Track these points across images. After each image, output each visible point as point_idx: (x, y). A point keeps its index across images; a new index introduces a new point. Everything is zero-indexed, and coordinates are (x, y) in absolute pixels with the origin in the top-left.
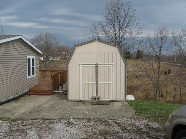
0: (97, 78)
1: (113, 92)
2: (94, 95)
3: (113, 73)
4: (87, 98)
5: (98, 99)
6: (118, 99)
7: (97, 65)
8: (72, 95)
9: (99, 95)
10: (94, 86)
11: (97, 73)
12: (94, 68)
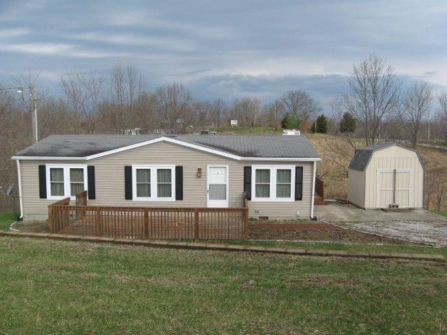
0: (395, 184)
1: (411, 202)
2: (391, 203)
3: (411, 178)
4: (383, 207)
5: (397, 206)
6: (416, 207)
7: (395, 171)
8: (368, 204)
9: (396, 203)
10: (392, 194)
11: (395, 180)
12: (392, 174)
